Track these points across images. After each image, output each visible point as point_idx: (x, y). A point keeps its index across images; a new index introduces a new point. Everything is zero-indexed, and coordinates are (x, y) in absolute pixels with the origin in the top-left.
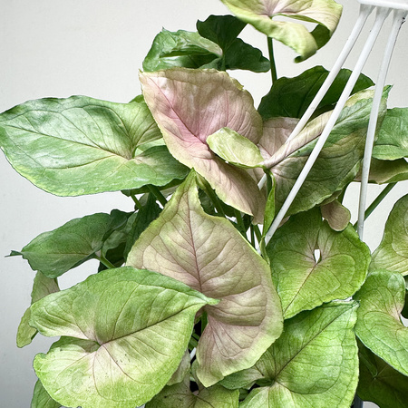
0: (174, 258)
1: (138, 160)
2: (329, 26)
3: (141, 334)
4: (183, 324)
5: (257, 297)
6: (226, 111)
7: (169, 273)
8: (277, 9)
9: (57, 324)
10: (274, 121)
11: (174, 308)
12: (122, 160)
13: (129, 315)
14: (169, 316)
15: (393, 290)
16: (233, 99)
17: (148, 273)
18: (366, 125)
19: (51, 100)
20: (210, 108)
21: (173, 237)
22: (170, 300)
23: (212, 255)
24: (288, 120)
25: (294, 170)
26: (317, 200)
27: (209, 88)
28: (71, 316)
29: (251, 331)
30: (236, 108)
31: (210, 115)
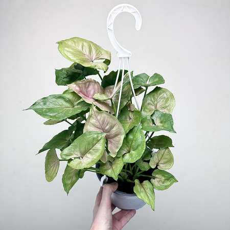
0: (95, 126)
1: (76, 107)
2: (109, 59)
3: (93, 148)
4: (102, 141)
5: (117, 127)
6: (94, 88)
7: (95, 131)
8: (93, 59)
9: (69, 155)
10: (107, 88)
11: (99, 138)
12: (71, 109)
13: (89, 144)
14: (99, 141)
15: (149, 120)
16: (94, 85)
17: (90, 132)
18: (130, 82)
19: (44, 98)
20: (90, 89)
21: (93, 121)
22: (98, 137)
23: (103, 122)
24: (112, 86)
25: (117, 97)
26: (125, 103)
27: (88, 84)
28: (72, 153)
29: (119, 136)
30: (96, 86)
31: (90, 91)
